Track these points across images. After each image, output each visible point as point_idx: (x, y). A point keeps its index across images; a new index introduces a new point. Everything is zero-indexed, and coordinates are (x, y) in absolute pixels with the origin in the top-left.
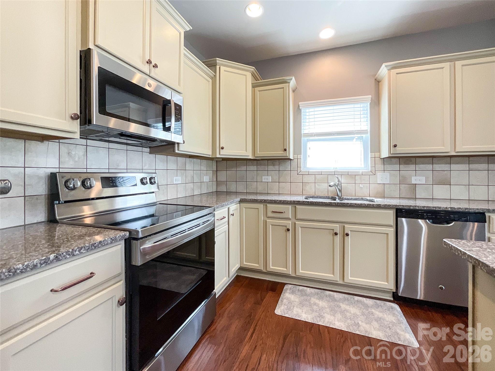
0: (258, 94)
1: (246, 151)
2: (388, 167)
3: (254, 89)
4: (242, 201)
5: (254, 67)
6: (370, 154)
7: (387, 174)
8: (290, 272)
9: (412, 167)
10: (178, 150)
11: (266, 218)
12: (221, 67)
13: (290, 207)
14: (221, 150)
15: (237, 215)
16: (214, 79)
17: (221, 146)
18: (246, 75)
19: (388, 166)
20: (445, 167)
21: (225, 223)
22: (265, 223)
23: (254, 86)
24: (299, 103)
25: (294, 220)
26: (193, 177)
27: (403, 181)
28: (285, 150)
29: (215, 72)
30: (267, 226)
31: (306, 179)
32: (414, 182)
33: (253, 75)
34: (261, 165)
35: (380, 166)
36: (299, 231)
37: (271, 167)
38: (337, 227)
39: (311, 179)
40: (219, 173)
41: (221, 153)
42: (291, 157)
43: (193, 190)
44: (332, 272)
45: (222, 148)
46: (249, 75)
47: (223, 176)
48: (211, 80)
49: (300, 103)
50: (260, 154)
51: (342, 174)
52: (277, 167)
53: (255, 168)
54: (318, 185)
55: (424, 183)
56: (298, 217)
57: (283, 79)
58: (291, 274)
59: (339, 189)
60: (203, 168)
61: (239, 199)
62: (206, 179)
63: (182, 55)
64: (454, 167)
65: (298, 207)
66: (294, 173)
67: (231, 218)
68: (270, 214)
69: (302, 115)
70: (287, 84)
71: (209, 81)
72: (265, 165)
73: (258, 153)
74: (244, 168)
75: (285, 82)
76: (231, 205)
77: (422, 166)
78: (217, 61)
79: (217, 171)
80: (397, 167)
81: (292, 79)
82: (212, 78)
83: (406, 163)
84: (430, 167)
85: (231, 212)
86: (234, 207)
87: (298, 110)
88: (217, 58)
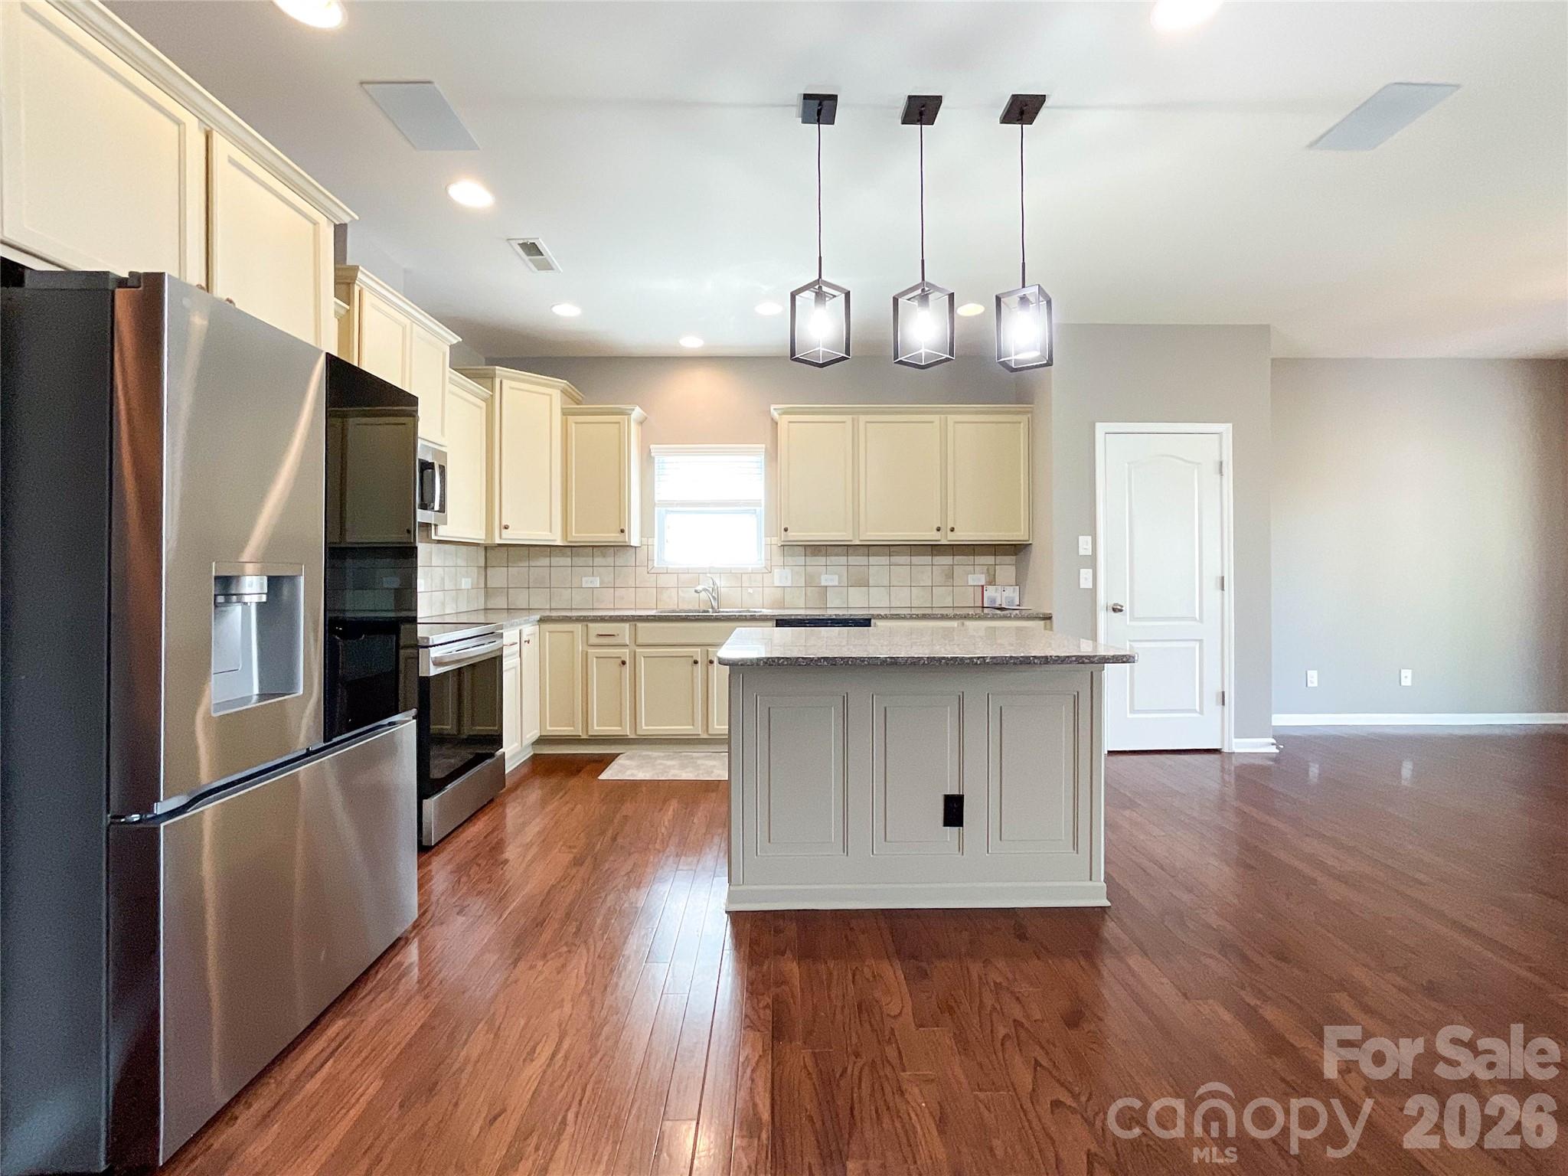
0: (573, 427)
1: (551, 531)
2: (790, 560)
3: (567, 419)
4: (542, 621)
5: (565, 381)
6: (763, 539)
7: (788, 570)
8: (628, 732)
9: (822, 560)
10: (436, 534)
11: (586, 648)
12: (504, 381)
13: (627, 625)
14: (504, 531)
15: (535, 641)
16: (489, 402)
17: (504, 523)
18: (551, 395)
19: (790, 558)
20: (863, 560)
21: (514, 654)
22: (586, 655)
23: (566, 413)
24: (649, 447)
25: (634, 647)
26: (443, 579)
27: (810, 582)
28: (622, 531)
29: (492, 390)
30: (589, 660)
31: (663, 581)
32: (823, 584)
33: (564, 392)
34: (578, 555)
35: (778, 559)
36: (642, 663)
37: (598, 561)
38: (697, 653)
39: (671, 581)
40: (490, 571)
41: (504, 536)
42: (635, 542)
43: (443, 604)
44: (690, 721)
45: (506, 528)
46: (557, 395)
47: (499, 576)
48: (483, 404)
49: (652, 446)
50: (577, 536)
51: (721, 572)
52: (610, 560)
53: (567, 561)
54: (682, 591)
55: (837, 584)
56: (640, 641)
57: (619, 408)
58: (628, 734)
59: (713, 597)
60: (461, 562)
61: (538, 617)
62: (466, 583)
63: (447, 380)
64: (873, 560)
65: (639, 625)
66: (641, 570)
67: (525, 646)
68: (594, 640)
69: (656, 467)
70: (626, 417)
71: (481, 408)
72: (588, 556)
73: (574, 534)
74: (545, 561)
75: (622, 413)
76: (525, 626)
77: (833, 558)
78: (497, 372)
79: (486, 567)
80: (801, 560)
81: (634, 410)
82: (485, 400)
83: (814, 555)
84: (843, 560)
85: (525, 638)
86: (529, 630)
87: (647, 459)
88: (497, 367)
